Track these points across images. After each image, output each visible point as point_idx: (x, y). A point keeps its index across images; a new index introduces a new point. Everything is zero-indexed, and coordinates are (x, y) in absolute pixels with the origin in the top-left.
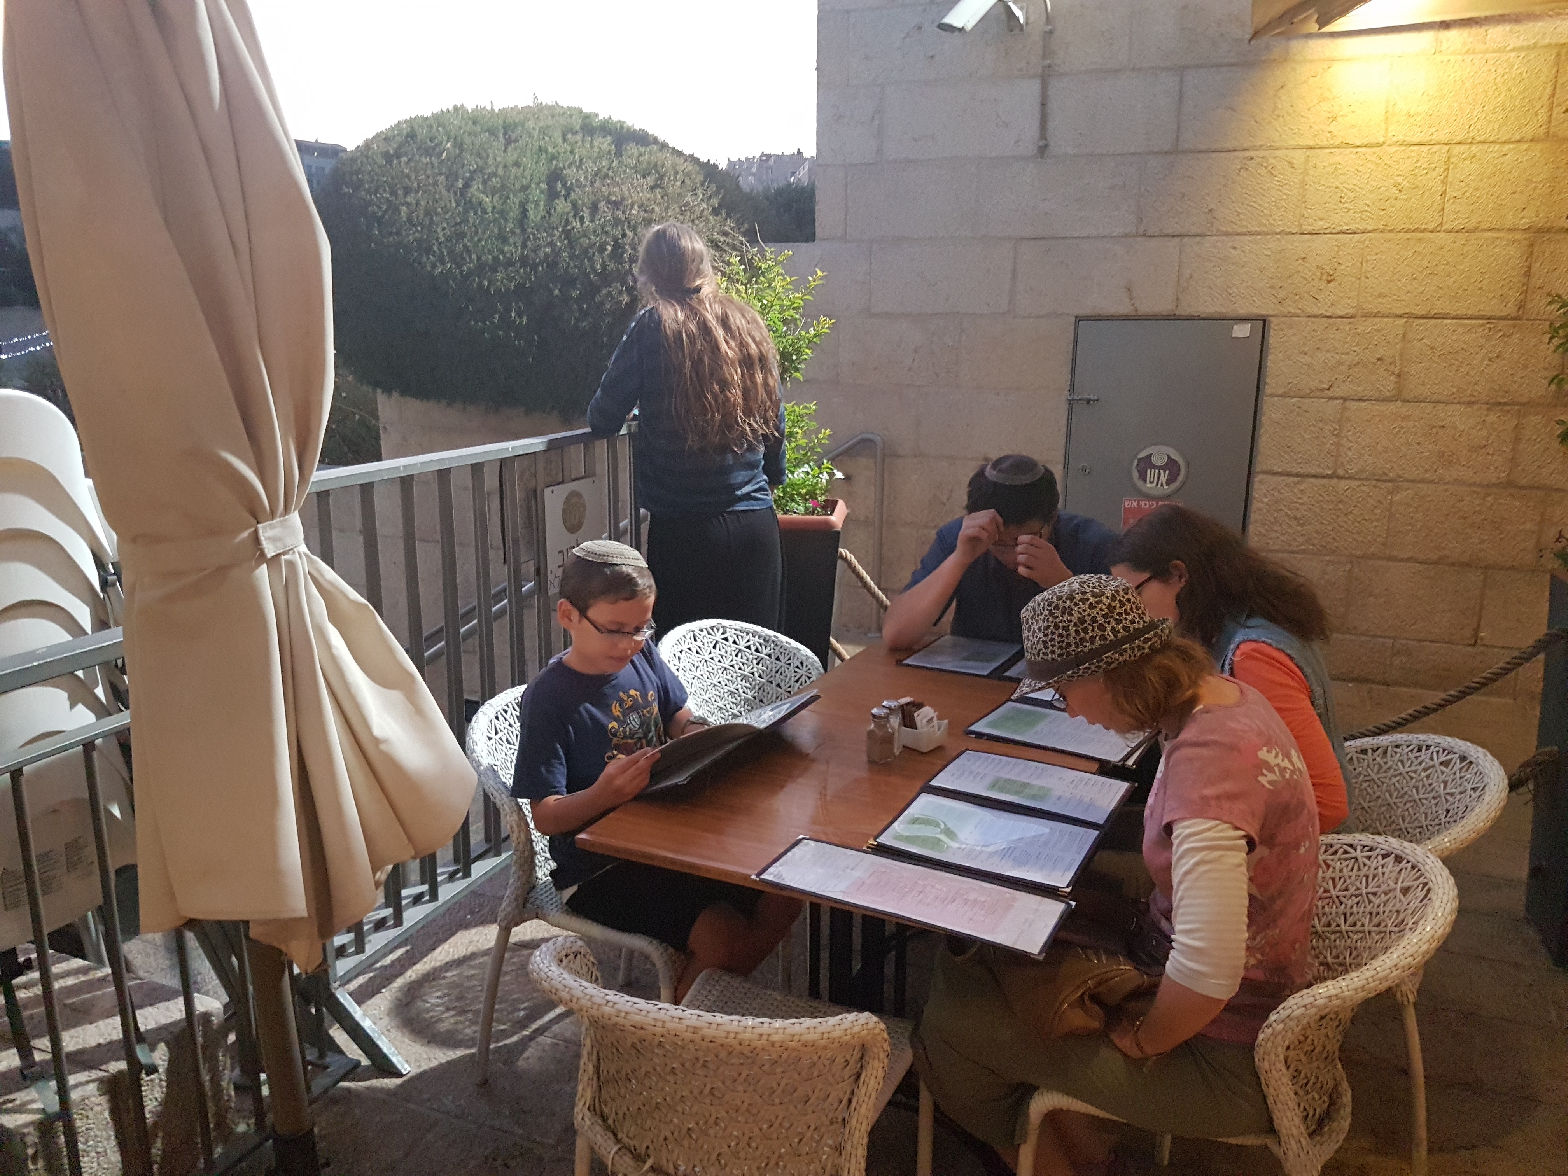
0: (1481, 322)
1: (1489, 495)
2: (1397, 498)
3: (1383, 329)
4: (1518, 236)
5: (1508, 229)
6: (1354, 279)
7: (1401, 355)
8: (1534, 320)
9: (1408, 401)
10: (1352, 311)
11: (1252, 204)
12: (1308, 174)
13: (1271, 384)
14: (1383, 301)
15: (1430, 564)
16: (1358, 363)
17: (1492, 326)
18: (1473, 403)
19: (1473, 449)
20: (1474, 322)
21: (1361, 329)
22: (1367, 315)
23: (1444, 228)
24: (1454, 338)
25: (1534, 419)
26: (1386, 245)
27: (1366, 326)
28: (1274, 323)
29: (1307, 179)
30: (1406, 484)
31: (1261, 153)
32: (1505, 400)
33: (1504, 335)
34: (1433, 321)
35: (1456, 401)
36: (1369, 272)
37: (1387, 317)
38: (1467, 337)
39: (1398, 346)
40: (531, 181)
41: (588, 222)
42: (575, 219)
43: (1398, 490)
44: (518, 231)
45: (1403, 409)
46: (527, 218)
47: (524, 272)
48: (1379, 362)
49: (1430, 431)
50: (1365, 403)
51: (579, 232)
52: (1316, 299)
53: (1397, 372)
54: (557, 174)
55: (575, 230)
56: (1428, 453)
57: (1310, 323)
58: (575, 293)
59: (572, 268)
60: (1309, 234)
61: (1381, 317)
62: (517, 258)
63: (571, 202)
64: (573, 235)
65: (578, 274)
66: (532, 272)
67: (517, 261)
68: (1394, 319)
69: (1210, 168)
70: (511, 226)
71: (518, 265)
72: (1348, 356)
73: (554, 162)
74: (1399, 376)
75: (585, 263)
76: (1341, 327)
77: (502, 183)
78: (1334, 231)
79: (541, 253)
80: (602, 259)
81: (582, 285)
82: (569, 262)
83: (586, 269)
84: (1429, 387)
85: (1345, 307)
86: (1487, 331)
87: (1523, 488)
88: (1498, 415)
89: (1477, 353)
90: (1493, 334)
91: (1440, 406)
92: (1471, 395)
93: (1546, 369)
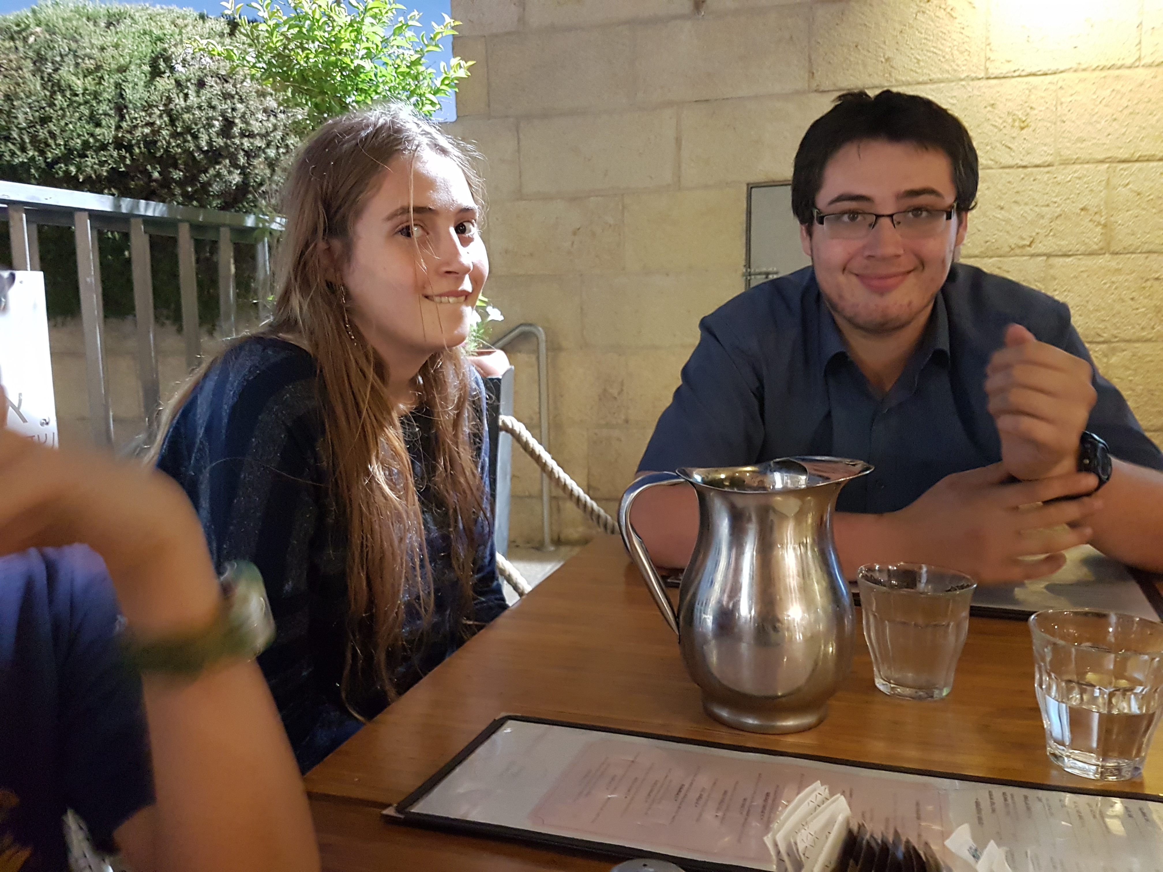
2: (1113, 360)
3: (1085, 176)
6: (1049, 125)
7: (1106, 203)
9: (1117, 253)
10: (1049, 159)
11: (932, 49)
12: (990, 14)
14: (1083, 146)
16: (1060, 216)
21: (1060, 178)
22: (1066, 163)
23: (1143, 62)
26: (1080, 85)
27: (1065, 174)
29: (990, 19)
30: (1122, 345)
34: (1137, 165)
36: (1065, 115)
37: (1088, 162)
39: (1102, 194)
40: (130, 62)
41: (193, 98)
42: (178, 96)
43: (1114, 351)
44: (112, 112)
45: (1114, 263)
46: (123, 99)
47: (118, 155)
48: (1082, 213)
49: (1144, 285)
50: (1071, 259)
51: (182, 109)
52: (1009, 148)
53: (1103, 222)
54: (162, 55)
55: (178, 106)
56: (1143, 309)
57: (1004, 175)
58: (177, 175)
59: (173, 147)
60: (995, 78)
61: (1081, 163)
62: (110, 141)
63: (176, 81)
64: (175, 112)
65: (180, 154)
66: (128, 155)
67: (111, 144)
68: (1095, 165)
69: (884, 14)
70: (104, 107)
71: (111, 148)
72: (1047, 208)
73: (158, 43)
74: (1105, 226)
75: (188, 141)
76: (1039, 177)
77: (96, 64)
78: (1023, 73)
79: (138, 133)
80: (209, 135)
81: (185, 165)
82: (169, 141)
83: (190, 147)
84: (1139, 236)
85: (1041, 155)
91: (1153, 257)
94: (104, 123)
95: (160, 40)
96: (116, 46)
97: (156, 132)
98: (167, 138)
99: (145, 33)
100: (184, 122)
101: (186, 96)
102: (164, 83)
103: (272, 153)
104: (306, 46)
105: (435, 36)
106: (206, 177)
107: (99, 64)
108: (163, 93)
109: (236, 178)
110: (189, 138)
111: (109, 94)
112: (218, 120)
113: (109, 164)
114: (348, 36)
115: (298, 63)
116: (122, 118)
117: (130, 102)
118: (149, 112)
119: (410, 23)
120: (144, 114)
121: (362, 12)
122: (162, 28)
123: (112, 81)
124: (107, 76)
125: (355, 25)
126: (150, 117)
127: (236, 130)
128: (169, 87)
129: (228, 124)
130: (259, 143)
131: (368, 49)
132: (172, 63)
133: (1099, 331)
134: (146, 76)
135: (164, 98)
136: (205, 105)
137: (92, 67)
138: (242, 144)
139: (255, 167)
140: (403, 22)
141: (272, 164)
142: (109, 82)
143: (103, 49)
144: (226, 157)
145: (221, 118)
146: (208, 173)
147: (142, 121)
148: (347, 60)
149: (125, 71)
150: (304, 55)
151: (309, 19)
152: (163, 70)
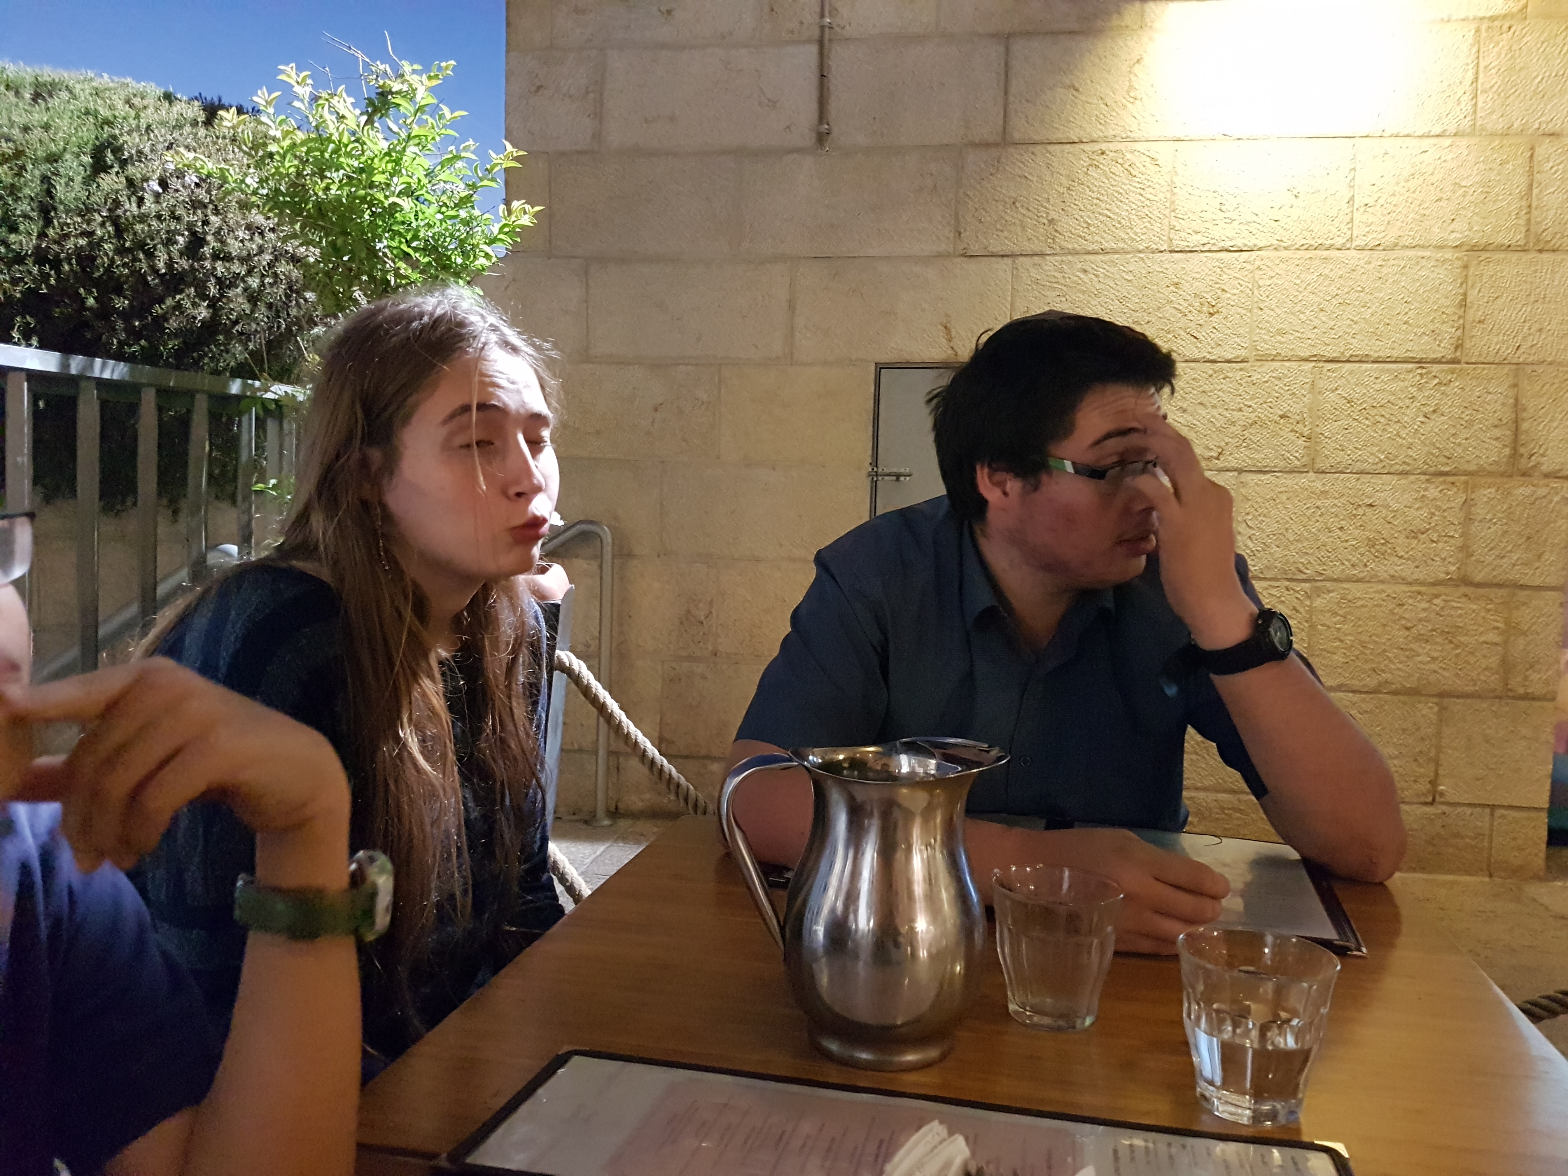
0: (1411, 366)
1: (1437, 596)
2: (1318, 602)
3: (1286, 376)
4: (1448, 255)
5: (1436, 247)
6: (1244, 312)
7: (1310, 410)
8: (1475, 363)
9: (1323, 472)
10: (1243, 353)
11: (1106, 212)
12: (1176, 174)
14: (1283, 340)
15: (1367, 693)
16: (1254, 423)
17: (1424, 371)
18: (1408, 473)
19: (1414, 534)
20: (1400, 366)
21: (1255, 377)
22: (1262, 359)
23: (1354, 244)
24: (1377, 387)
25: (1486, 493)
26: (1282, 265)
27: (1263, 372)
29: (1175, 179)
30: (1328, 584)
31: (1112, 146)
32: (1447, 469)
33: (1439, 383)
34: (1348, 366)
35: (1386, 471)
36: (1263, 301)
37: (1289, 360)
38: (1394, 386)
39: (1305, 399)
40: (65, 149)
41: (149, 204)
42: (129, 199)
43: (1318, 592)
44: (34, 214)
45: (1317, 483)
46: (52, 198)
47: (39, 272)
48: (1282, 421)
49: (1354, 512)
50: (1267, 476)
51: (134, 217)
52: (1195, 337)
53: (1306, 434)
54: (110, 144)
55: (128, 213)
56: (1354, 543)
58: (121, 303)
59: (117, 266)
60: (1181, 251)
61: (1281, 360)
62: (29, 252)
63: (127, 178)
64: (123, 220)
65: (127, 277)
66: (53, 272)
67: (30, 256)
68: (1297, 364)
69: (1048, 166)
70: (24, 207)
71: (29, 261)
72: (1240, 413)
73: (106, 127)
74: (1308, 438)
75: (140, 261)
76: (1231, 375)
77: (16, 150)
78: (1214, 248)
79: (70, 245)
80: (168, 254)
81: (132, 291)
82: (113, 258)
83: (141, 269)
84: (1349, 452)
85: (1234, 348)
86: (1418, 378)
87: (1479, 585)
88: (1439, 489)
89: (1408, 407)
90: (1426, 382)
91: (1366, 478)
92: (1404, 462)
93: (1496, 426)
94: (22, 228)
95: (108, 122)
96: (46, 127)
97: (95, 245)
98: (111, 254)
99: (87, 113)
100: (135, 234)
101: (141, 201)
102: (110, 181)
103: (254, 282)
104: (329, 175)
105: (492, 168)
106: (162, 309)
107: (21, 148)
108: (108, 194)
109: (203, 313)
110: (141, 256)
111: (32, 191)
112: (183, 235)
113: (26, 283)
114: (383, 166)
115: (316, 194)
116: (48, 222)
117: (61, 202)
118: (86, 217)
119: (463, 154)
120: (79, 220)
121: (404, 140)
122: (111, 108)
123: (37, 173)
124: (31, 166)
125: (394, 154)
126: (88, 224)
127: (207, 250)
128: (116, 187)
129: (196, 242)
130: (237, 268)
131: (409, 183)
132: (123, 155)
133: (1301, 565)
134: (86, 171)
135: (110, 201)
136: (165, 214)
137: (10, 152)
138: (215, 269)
139: (230, 300)
140: (454, 152)
141: (253, 298)
142: (33, 174)
143: (26, 129)
144: (189, 286)
145: (186, 233)
146: (165, 304)
147: (76, 229)
148: (380, 196)
149: (56, 161)
150: (323, 185)
151: (334, 142)
152: (109, 163)
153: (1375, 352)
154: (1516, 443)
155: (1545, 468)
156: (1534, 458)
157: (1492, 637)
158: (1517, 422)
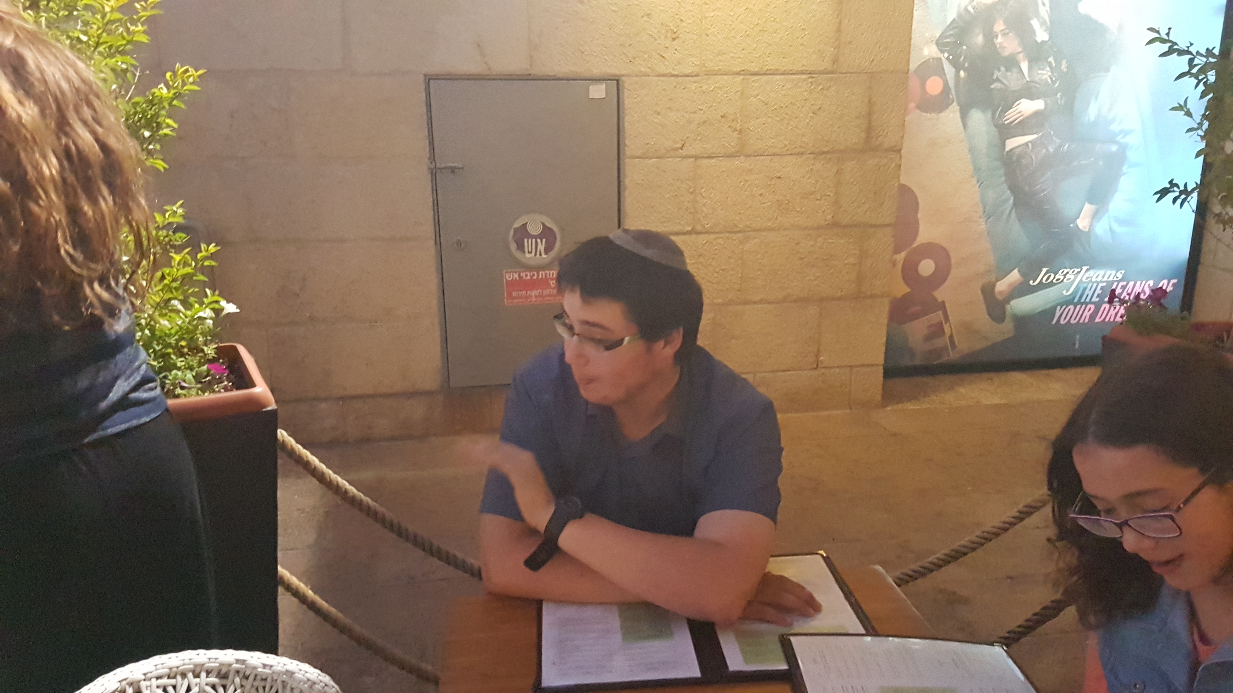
0: (805, 76)
1: (819, 236)
2: (747, 246)
3: (724, 86)
6: (695, 37)
7: (741, 111)
8: (845, 73)
9: (749, 156)
10: (696, 69)
13: (631, 146)
14: (723, 59)
15: (778, 303)
16: (705, 122)
17: (813, 80)
18: (802, 154)
19: (804, 196)
20: (799, 76)
21: (705, 87)
22: (710, 73)
24: (784, 93)
25: (850, 164)
26: (721, 1)
27: (709, 84)
28: (627, 83)
30: (753, 233)
32: (826, 149)
33: (823, 88)
34: (765, 78)
35: (789, 153)
36: (708, 29)
37: (726, 74)
38: (794, 91)
39: (738, 103)
43: (748, 239)
45: (747, 164)
48: (723, 120)
49: (769, 183)
50: (714, 160)
52: (663, 57)
53: (738, 129)
56: (769, 204)
57: (660, 83)
61: (722, 75)
68: (732, 76)
72: (695, 115)
74: (740, 132)
76: (688, 86)
84: (766, 141)
85: (690, 66)
86: (810, 85)
87: (845, 227)
88: (822, 163)
89: (803, 107)
90: (814, 88)
91: (776, 158)
92: (800, 146)
93: (857, 118)
133: (736, 222)
153: (783, 66)
154: (869, 129)
155: (886, 145)
156: (879, 139)
157: (851, 260)
158: (870, 114)
